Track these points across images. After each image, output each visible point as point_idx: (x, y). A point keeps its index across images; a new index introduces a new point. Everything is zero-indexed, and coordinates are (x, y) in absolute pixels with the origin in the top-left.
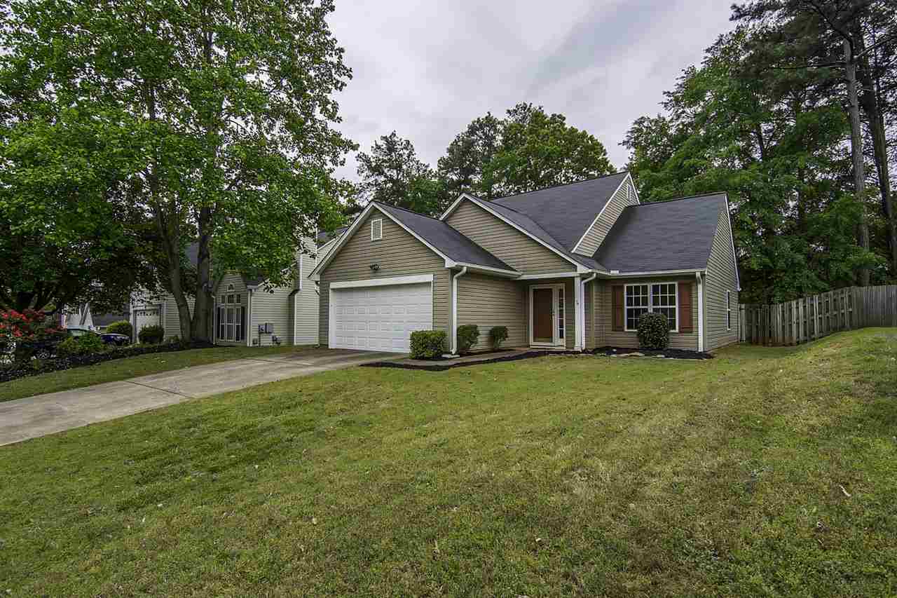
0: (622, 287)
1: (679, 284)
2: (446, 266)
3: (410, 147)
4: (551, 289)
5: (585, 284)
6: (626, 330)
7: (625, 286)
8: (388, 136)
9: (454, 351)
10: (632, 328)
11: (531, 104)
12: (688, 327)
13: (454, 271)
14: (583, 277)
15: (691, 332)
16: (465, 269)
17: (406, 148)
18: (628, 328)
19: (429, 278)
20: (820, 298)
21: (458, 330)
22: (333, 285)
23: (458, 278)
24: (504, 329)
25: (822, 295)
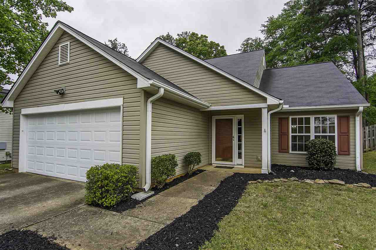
0: (288, 119)
1: (338, 117)
2: (139, 86)
3: (125, 47)
4: (232, 119)
5: (272, 115)
6: (291, 152)
7: (291, 117)
8: (112, 40)
9: (147, 187)
10: (296, 150)
11: (190, 32)
12: (346, 150)
13: (148, 93)
14: (270, 108)
15: (349, 155)
16: (162, 91)
17: (123, 48)
18: (292, 150)
19: (118, 102)
20: (369, 128)
21: (153, 161)
22: (25, 111)
23: (153, 103)
24: (198, 155)
25: (370, 126)
